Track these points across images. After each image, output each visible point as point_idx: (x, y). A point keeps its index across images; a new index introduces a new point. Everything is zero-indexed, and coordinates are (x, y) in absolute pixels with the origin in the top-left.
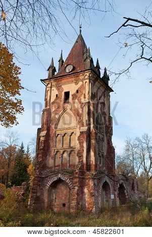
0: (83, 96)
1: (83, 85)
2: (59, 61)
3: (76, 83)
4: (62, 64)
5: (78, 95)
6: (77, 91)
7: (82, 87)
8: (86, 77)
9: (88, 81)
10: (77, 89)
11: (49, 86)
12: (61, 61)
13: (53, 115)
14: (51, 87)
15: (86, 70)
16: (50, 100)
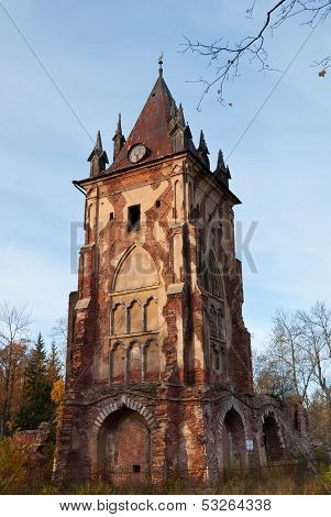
0: (171, 213)
1: (169, 188)
2: (114, 139)
3: (155, 186)
4: (122, 145)
5: (160, 211)
6: (158, 204)
7: (169, 193)
8: (177, 170)
9: (180, 178)
10: (157, 197)
11: (94, 194)
12: (119, 138)
13: (103, 260)
14: (98, 198)
15: (176, 154)
16: (96, 226)
